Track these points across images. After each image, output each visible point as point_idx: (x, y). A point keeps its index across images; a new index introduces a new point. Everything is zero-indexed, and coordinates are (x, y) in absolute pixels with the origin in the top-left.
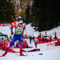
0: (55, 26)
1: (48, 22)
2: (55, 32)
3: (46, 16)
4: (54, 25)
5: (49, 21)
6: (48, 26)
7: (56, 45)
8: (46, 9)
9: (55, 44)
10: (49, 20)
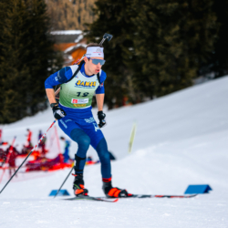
0: (29, 111)
1: (7, 98)
2: (28, 130)
3: (3, 80)
4: (25, 109)
5: (10, 96)
6: (6, 113)
7: (29, 170)
8: (2, 58)
9: (27, 165)
10: (10, 91)
